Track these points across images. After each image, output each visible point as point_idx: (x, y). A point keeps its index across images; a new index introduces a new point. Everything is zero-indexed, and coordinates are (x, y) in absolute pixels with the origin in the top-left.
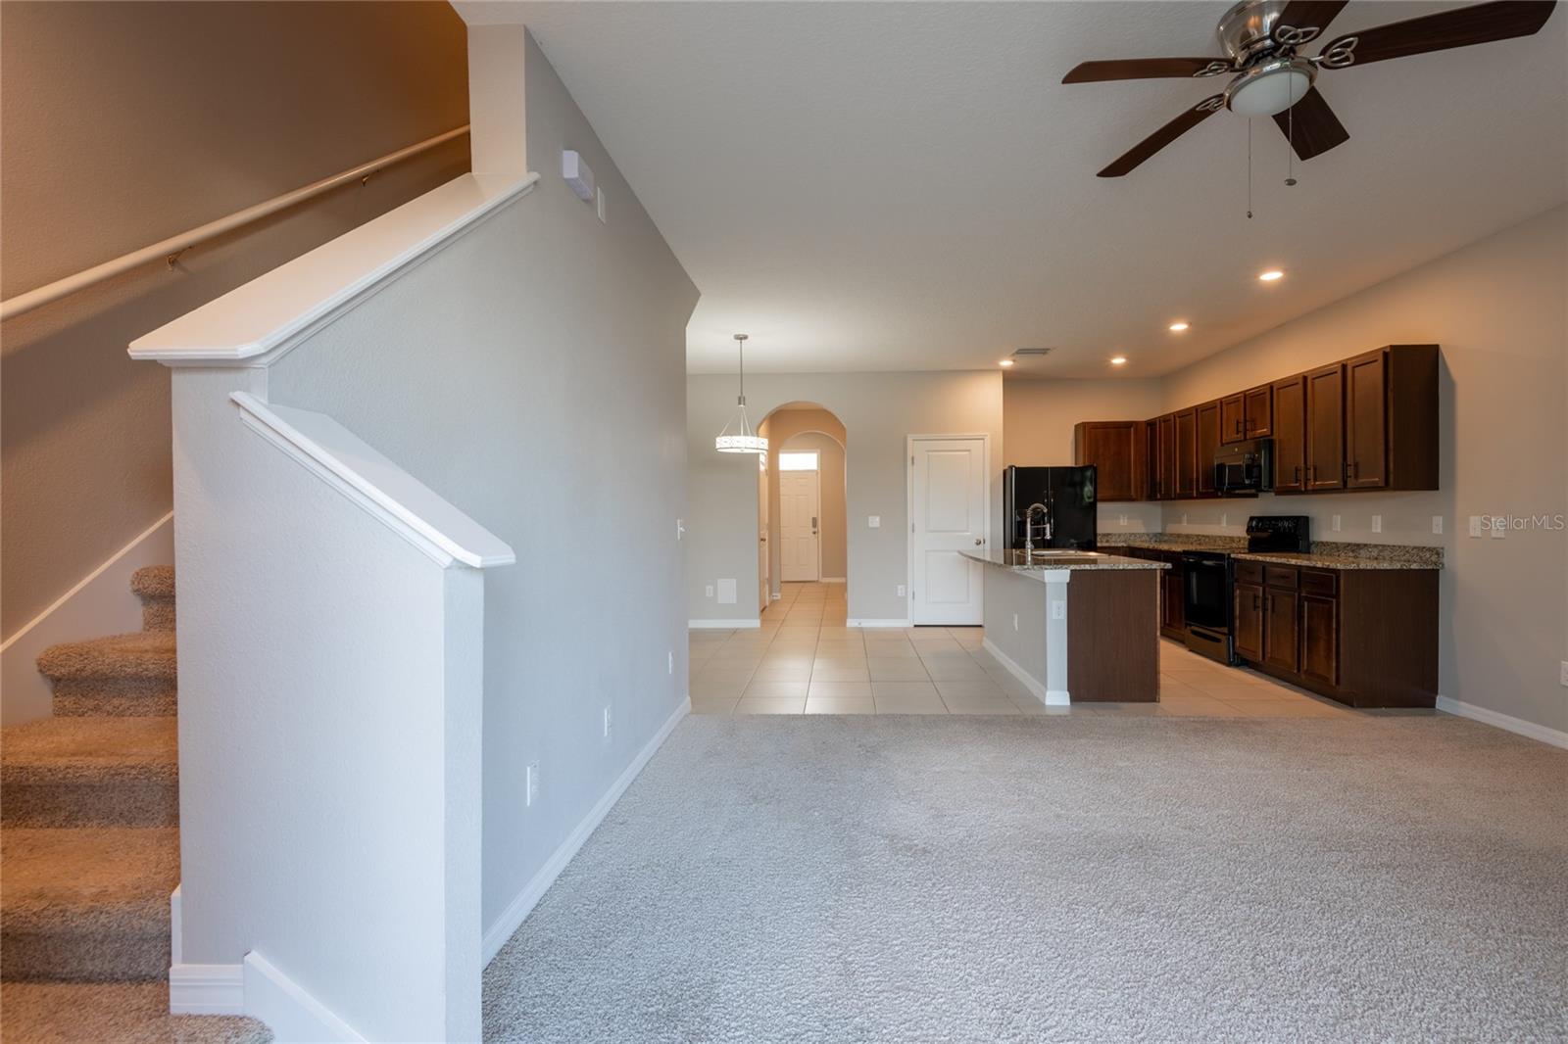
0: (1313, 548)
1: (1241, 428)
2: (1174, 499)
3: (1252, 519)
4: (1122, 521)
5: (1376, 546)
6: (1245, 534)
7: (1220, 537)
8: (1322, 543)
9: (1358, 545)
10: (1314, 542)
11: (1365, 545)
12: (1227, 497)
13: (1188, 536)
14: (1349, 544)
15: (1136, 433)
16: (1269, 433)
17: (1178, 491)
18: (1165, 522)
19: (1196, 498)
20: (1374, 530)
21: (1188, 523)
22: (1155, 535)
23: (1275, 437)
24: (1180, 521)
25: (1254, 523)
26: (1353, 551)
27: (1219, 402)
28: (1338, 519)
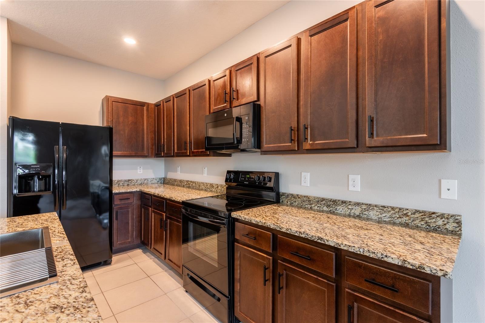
0: (282, 199)
1: (228, 99)
2: (173, 156)
3: (229, 172)
4: (139, 170)
5: (358, 204)
6: (224, 183)
7: (203, 183)
8: (292, 195)
9: (335, 202)
10: (284, 194)
11: (344, 202)
12: (214, 156)
13: (181, 181)
14: (323, 200)
15: (148, 110)
16: (256, 99)
17: (176, 151)
18: (167, 171)
19: (189, 156)
20: (351, 188)
21: (180, 172)
22: (160, 179)
23: (262, 102)
24: (176, 171)
25: (232, 176)
26: (328, 206)
27: (207, 81)
28: (307, 176)
